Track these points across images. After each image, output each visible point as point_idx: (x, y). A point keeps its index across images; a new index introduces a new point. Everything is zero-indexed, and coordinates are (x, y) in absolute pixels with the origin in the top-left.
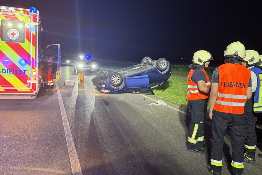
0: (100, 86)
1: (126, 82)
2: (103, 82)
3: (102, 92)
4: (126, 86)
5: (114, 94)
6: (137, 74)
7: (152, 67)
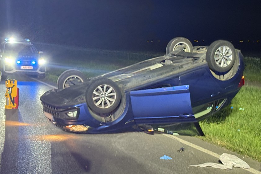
0: (64, 113)
1: (130, 103)
2: (71, 103)
3: (68, 131)
4: (130, 114)
5: (101, 135)
6: (158, 83)
7: (195, 65)
